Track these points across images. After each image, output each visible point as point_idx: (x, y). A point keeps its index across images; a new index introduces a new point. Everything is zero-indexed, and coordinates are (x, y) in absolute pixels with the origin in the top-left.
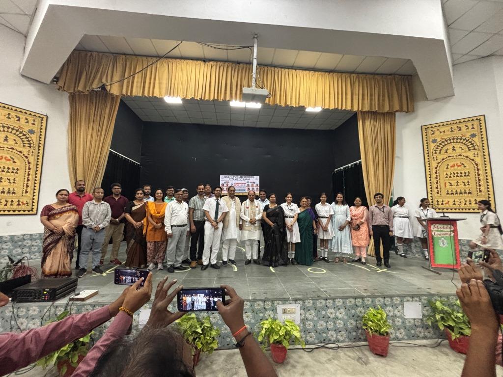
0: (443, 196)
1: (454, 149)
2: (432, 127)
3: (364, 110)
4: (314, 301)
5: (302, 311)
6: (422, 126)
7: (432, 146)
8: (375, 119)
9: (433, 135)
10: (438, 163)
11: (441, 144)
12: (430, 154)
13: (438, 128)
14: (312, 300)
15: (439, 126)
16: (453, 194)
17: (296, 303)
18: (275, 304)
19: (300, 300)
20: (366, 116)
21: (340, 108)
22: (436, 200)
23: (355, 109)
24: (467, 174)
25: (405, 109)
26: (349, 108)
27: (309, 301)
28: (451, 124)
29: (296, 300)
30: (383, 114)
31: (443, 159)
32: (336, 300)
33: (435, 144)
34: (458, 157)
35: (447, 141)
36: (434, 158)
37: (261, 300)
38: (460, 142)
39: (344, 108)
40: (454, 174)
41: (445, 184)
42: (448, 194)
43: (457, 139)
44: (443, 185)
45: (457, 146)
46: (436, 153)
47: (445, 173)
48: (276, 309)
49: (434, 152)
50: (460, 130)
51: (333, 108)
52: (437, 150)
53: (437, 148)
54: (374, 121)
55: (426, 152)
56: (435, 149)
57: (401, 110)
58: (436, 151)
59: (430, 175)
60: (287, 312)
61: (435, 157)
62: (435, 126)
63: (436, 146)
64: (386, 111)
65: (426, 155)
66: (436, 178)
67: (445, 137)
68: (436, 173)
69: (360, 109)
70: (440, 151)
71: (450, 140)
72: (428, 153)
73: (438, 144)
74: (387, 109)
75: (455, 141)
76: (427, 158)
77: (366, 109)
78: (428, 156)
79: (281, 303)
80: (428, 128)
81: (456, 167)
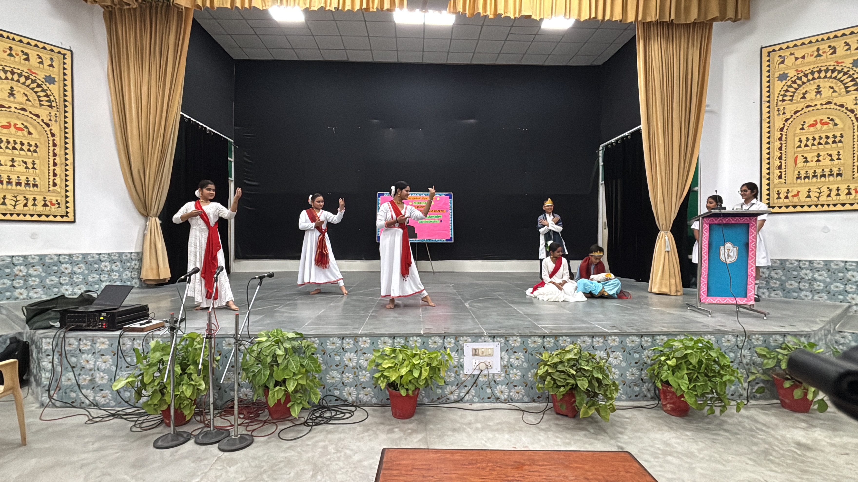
0: (788, 181)
1: (818, 92)
2: (781, 49)
3: (649, 20)
4: (524, 339)
5: (503, 353)
6: (762, 48)
7: (778, 86)
8: (669, 38)
9: (782, 66)
10: (787, 120)
11: (794, 82)
12: (773, 104)
13: (792, 50)
14: (521, 336)
15: (795, 46)
16: (808, 177)
17: (494, 341)
18: (461, 342)
19: (501, 336)
20: (653, 32)
21: (600, 17)
22: (776, 190)
23: (631, 18)
24: (837, 140)
25: (730, 13)
26: (618, 16)
27: (515, 338)
28: (817, 41)
29: (494, 337)
30: (687, 26)
31: (796, 112)
32: (561, 338)
33: (784, 82)
34: (824, 107)
35: (806, 75)
36: (778, 110)
37: (439, 335)
38: (831, 77)
39: (607, 18)
40: (814, 139)
41: (796, 159)
42: (799, 178)
43: (827, 71)
44: (791, 162)
45: (825, 84)
46: (783, 101)
47: (797, 139)
48: (462, 349)
49: (781, 98)
50: (834, 52)
51: (587, 17)
52: (787, 94)
53: (787, 91)
54: (667, 41)
55: (765, 99)
56: (782, 93)
57: (723, 17)
58: (784, 96)
59: (769, 143)
60: (480, 354)
61: (781, 108)
62: (788, 47)
63: (785, 88)
64: (693, 21)
65: (765, 105)
66: (780, 149)
67: (804, 69)
68: (780, 139)
69: (640, 18)
70: (792, 96)
71: (813, 73)
72: (769, 102)
73: (789, 83)
74: (694, 16)
75: (823, 74)
76: (765, 110)
77: (652, 17)
78: (769, 107)
79: (470, 340)
80: (774, 51)
81: (819, 126)
